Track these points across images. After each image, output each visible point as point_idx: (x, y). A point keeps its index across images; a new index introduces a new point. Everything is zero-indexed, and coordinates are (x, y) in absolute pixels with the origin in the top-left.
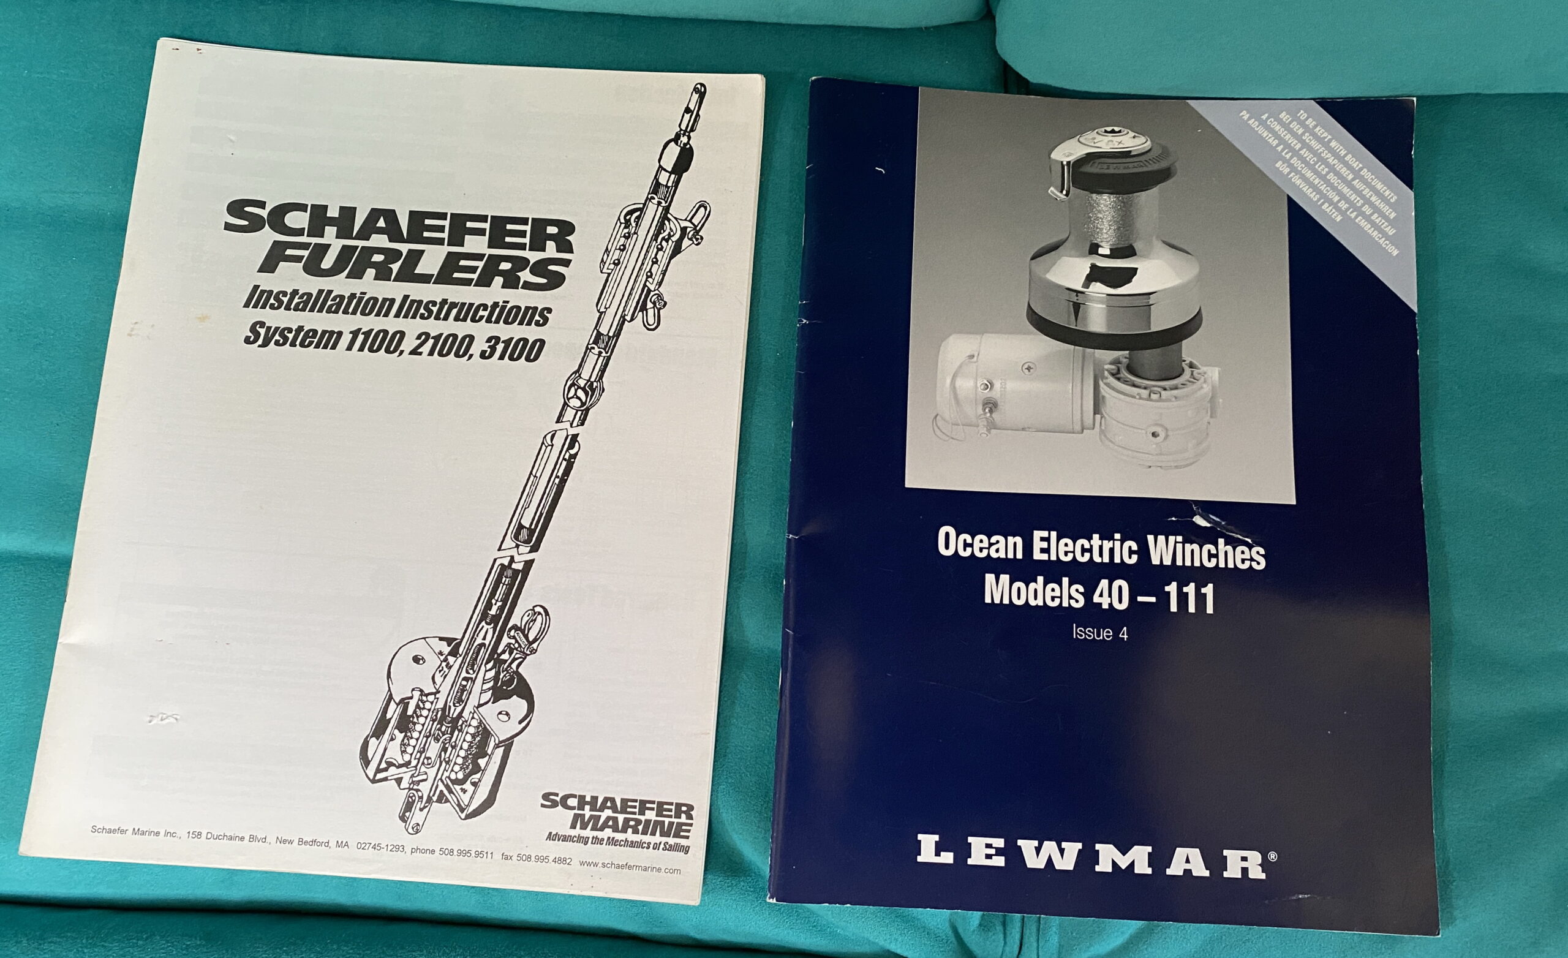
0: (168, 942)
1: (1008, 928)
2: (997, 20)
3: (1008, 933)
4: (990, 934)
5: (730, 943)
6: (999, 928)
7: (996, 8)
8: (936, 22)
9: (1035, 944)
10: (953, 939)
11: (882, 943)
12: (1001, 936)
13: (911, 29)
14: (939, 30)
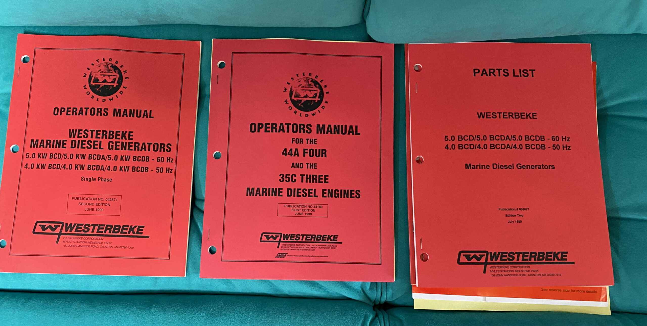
0: (139, 301)
1: (378, 289)
2: (366, 22)
3: (378, 290)
4: (373, 291)
5: (298, 296)
6: (375, 289)
7: (366, 20)
8: (350, 25)
9: (385, 293)
10: (362, 292)
11: (342, 294)
12: (376, 291)
13: (341, 27)
14: (350, 27)
